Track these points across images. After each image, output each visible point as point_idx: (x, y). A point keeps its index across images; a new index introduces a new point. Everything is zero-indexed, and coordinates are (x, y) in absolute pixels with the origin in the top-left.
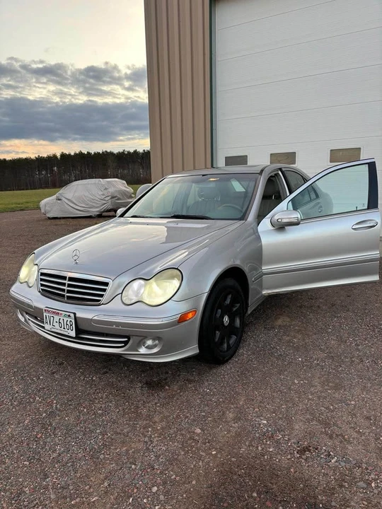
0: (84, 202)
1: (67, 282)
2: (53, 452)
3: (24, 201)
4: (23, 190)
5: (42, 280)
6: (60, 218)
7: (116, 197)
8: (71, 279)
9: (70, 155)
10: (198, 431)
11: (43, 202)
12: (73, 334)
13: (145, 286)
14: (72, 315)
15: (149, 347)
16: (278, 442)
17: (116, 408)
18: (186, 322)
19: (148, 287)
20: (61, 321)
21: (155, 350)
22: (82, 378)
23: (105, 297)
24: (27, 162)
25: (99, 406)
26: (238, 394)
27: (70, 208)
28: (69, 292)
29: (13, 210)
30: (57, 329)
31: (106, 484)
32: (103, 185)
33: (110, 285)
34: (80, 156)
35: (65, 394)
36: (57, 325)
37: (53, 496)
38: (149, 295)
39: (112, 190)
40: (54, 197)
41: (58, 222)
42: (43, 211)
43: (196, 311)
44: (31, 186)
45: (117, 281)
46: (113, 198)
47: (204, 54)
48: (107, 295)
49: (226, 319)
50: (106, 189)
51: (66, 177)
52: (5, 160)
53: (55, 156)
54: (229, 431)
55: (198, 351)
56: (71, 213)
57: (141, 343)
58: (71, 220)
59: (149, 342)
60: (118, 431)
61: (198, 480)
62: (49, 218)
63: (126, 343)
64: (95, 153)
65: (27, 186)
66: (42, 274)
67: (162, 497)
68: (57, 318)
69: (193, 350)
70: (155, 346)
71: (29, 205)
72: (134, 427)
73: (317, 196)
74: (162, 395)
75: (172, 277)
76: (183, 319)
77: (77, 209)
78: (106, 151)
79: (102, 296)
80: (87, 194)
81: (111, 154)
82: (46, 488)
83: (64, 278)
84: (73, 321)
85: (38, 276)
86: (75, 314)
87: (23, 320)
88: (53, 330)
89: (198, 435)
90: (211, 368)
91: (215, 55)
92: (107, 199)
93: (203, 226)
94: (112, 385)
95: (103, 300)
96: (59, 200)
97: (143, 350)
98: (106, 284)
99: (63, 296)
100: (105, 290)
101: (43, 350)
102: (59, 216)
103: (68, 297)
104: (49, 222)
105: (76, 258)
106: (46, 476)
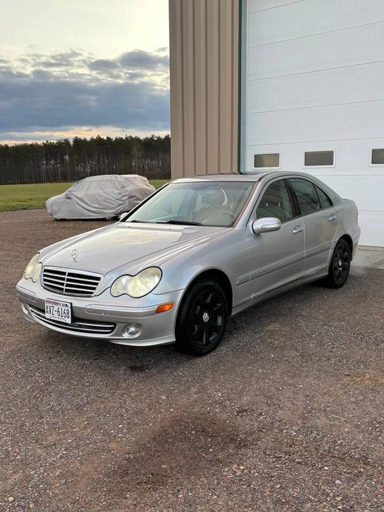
0: (97, 201)
1: (66, 277)
2: (48, 405)
3: (28, 197)
4: (26, 183)
5: (45, 275)
6: (69, 220)
7: (135, 196)
8: (70, 274)
9: (85, 140)
10: (164, 397)
11: (50, 200)
12: (69, 321)
13: (131, 280)
14: (69, 305)
15: (132, 333)
16: (225, 406)
17: (102, 381)
18: (164, 313)
19: (132, 282)
20: (60, 310)
21: (137, 335)
22: (75, 362)
23: (97, 290)
24: (33, 149)
25: (87, 380)
26: (206, 377)
27: (81, 208)
28: (67, 285)
29: (14, 209)
30: (56, 317)
31: (86, 423)
32: (120, 183)
33: (102, 280)
34: (98, 142)
35: (60, 372)
36: (56, 314)
37: (46, 427)
38: (134, 288)
39: (130, 188)
40: (63, 195)
41: (66, 224)
42: (49, 211)
43: (173, 304)
44: (36, 180)
45: (108, 277)
46: (130, 197)
47: (233, 41)
48: (99, 289)
49: (206, 317)
50: (123, 187)
51: (79, 168)
52: (6, 146)
53: (67, 141)
54: (188, 399)
55: (175, 340)
56: (83, 215)
57: (125, 329)
58: (81, 222)
59: (132, 329)
60: (100, 395)
61: (154, 423)
62: (56, 220)
63: (112, 329)
64: (116, 139)
65: (31, 177)
66: (45, 271)
67: (125, 431)
68: (56, 308)
69: (170, 338)
70: (136, 333)
71: (32, 202)
72: (113, 394)
73: (331, 204)
74: (141, 375)
75: (153, 275)
76: (160, 310)
77: (89, 211)
78: (131, 137)
79: (94, 289)
80: (101, 192)
81: (137, 140)
82: (42, 423)
83: (64, 274)
84: (70, 309)
85: (41, 273)
86: (71, 304)
87: (26, 312)
88: (52, 318)
89: (163, 400)
90: (189, 359)
91: (245, 41)
92: (124, 199)
93: (193, 231)
94: (100, 368)
95: (95, 292)
96: (69, 198)
97: (126, 335)
98: (98, 279)
99: (62, 289)
100: (97, 284)
101: (43, 342)
102: (67, 218)
103: (67, 290)
104: (56, 224)
105: (74, 256)
106: (42, 418)
